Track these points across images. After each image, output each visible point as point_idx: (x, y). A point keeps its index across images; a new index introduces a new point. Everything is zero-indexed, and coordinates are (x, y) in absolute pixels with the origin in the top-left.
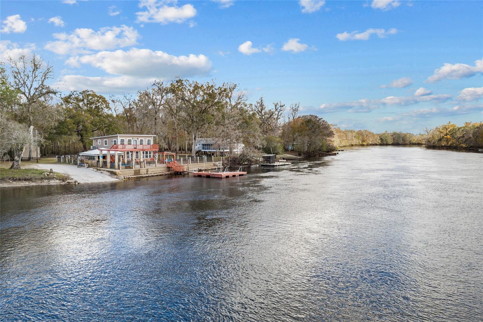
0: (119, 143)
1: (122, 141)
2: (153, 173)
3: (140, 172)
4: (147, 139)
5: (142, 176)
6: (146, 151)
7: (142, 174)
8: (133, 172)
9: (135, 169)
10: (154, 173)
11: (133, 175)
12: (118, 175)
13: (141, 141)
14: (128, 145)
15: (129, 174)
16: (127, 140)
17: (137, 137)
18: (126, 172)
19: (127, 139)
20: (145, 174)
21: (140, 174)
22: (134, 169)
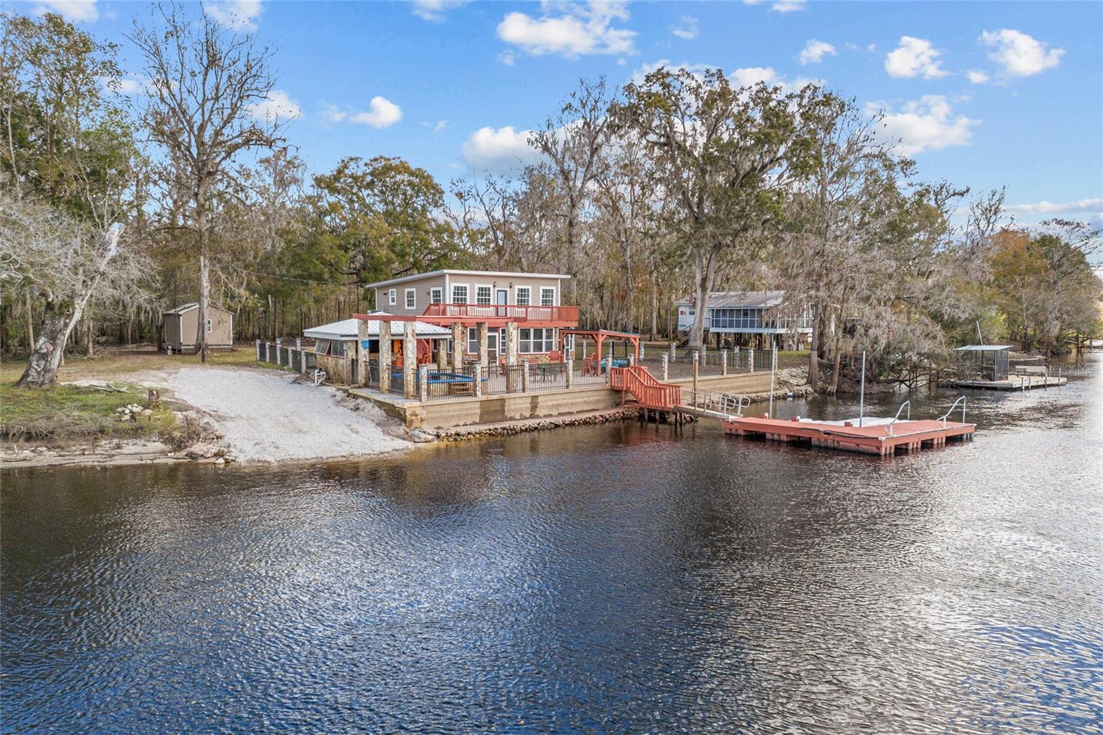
0: (449, 299)
1: (460, 292)
2: (555, 413)
3: (503, 411)
4: (542, 288)
5: (512, 424)
6: (538, 326)
7: (512, 419)
8: (479, 411)
9: (484, 398)
10: (560, 414)
11: (474, 423)
12: (412, 421)
13: (523, 293)
14: (478, 306)
15: (459, 417)
16: (477, 291)
17: (511, 280)
18: (447, 408)
19: (477, 286)
20: (523, 418)
21: (505, 419)
22: (480, 397)
